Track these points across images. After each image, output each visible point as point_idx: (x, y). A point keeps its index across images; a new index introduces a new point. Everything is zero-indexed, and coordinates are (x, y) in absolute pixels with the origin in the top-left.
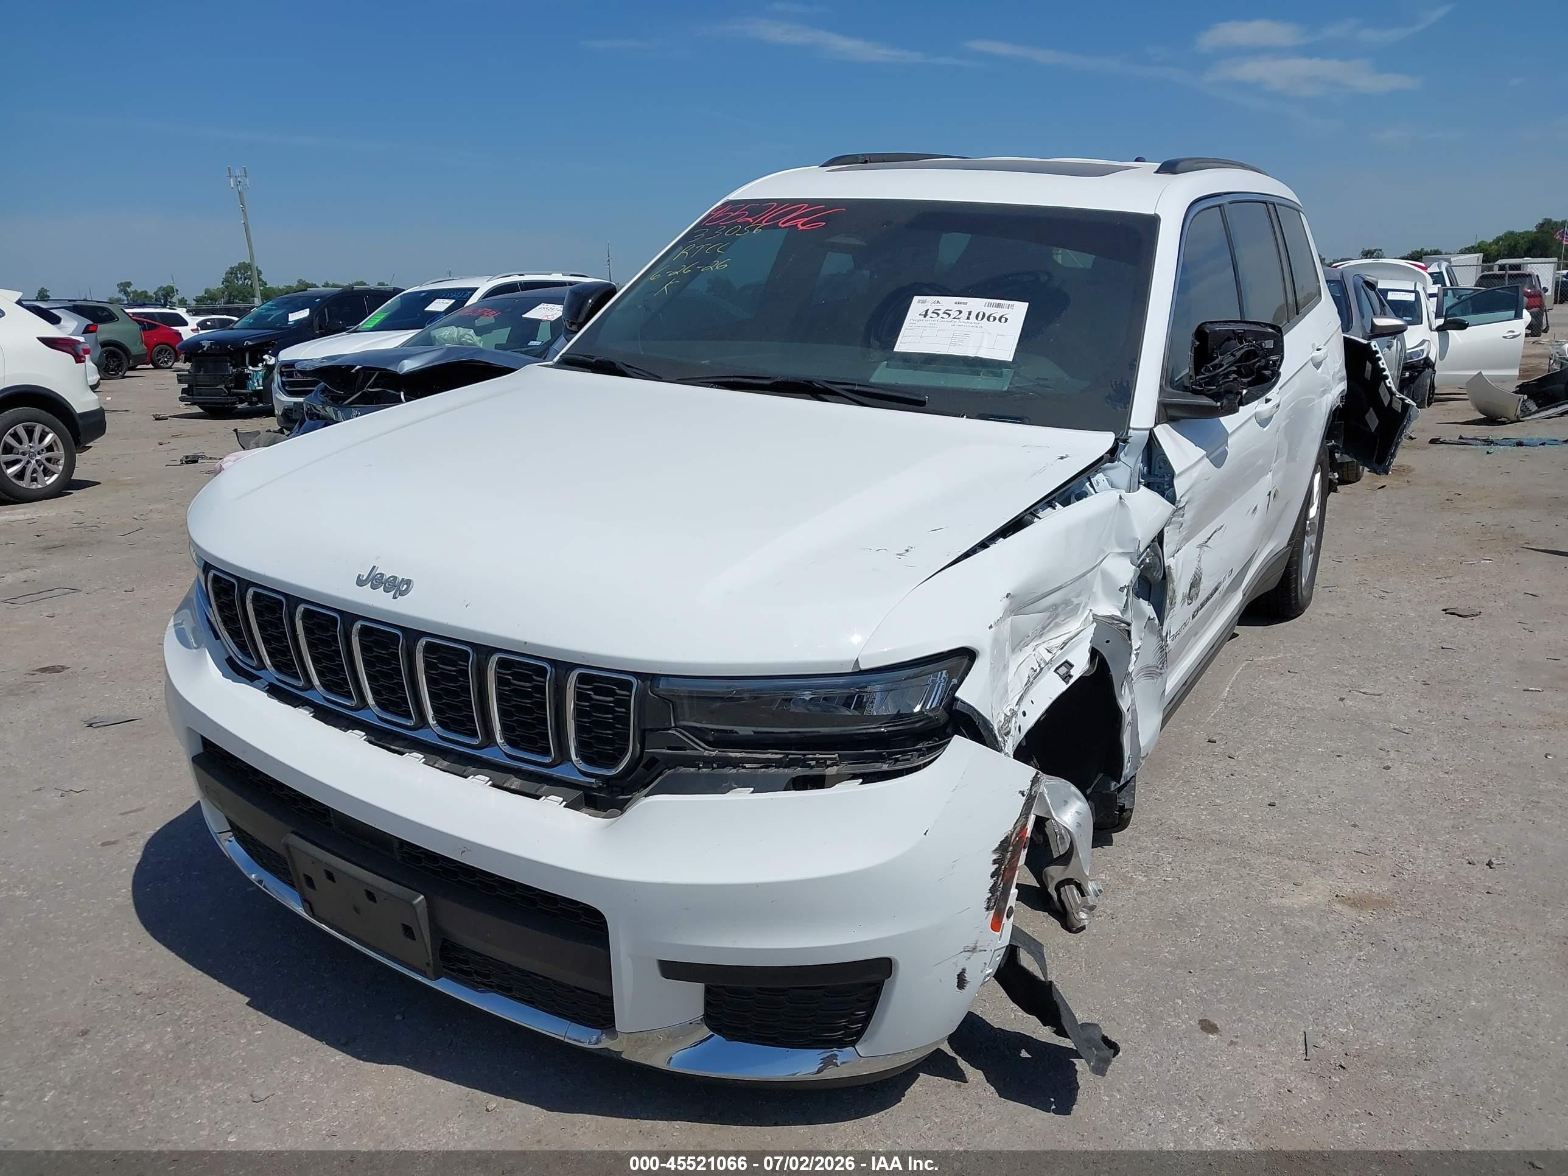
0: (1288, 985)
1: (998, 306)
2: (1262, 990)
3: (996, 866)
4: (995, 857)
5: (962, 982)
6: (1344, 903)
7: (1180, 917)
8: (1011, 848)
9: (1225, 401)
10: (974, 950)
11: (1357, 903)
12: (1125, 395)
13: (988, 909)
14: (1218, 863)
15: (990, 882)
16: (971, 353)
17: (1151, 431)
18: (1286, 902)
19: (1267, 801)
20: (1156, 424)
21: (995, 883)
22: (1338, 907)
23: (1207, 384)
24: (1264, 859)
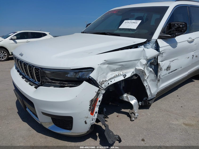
0: (163, 136)
1: (137, 21)
2: (157, 136)
3: (90, 104)
4: (90, 102)
5: (86, 123)
6: (184, 124)
7: (151, 122)
8: (94, 101)
9: (172, 35)
10: (87, 118)
11: (186, 125)
12: (152, 34)
13: (89, 111)
14: (165, 114)
15: (90, 106)
16: (130, 28)
17: (157, 40)
18: (173, 122)
19: (181, 106)
20: (158, 39)
21: (90, 107)
22: (183, 125)
23: (169, 33)
24: (174, 115)
